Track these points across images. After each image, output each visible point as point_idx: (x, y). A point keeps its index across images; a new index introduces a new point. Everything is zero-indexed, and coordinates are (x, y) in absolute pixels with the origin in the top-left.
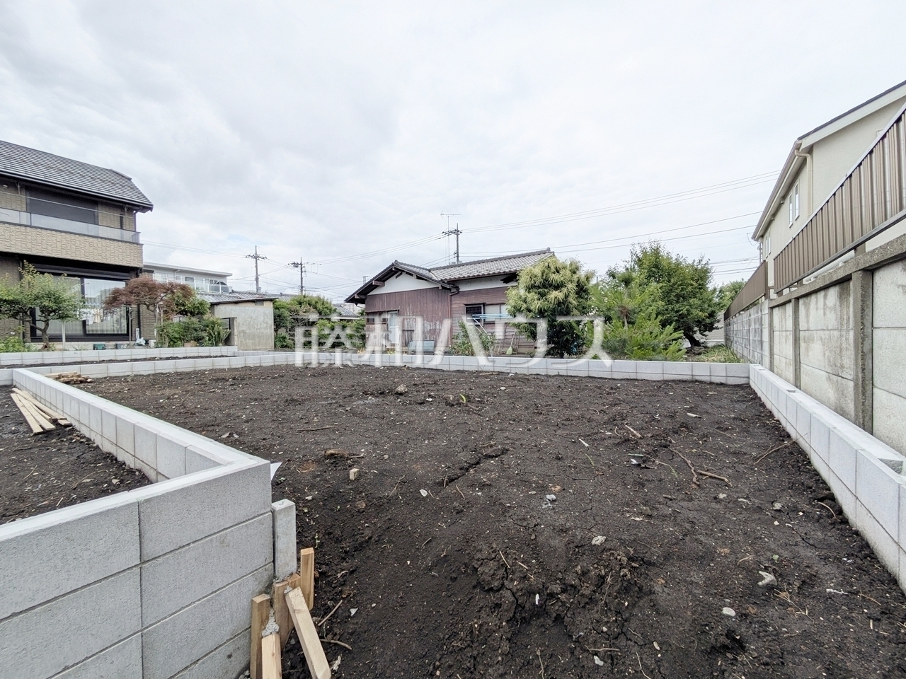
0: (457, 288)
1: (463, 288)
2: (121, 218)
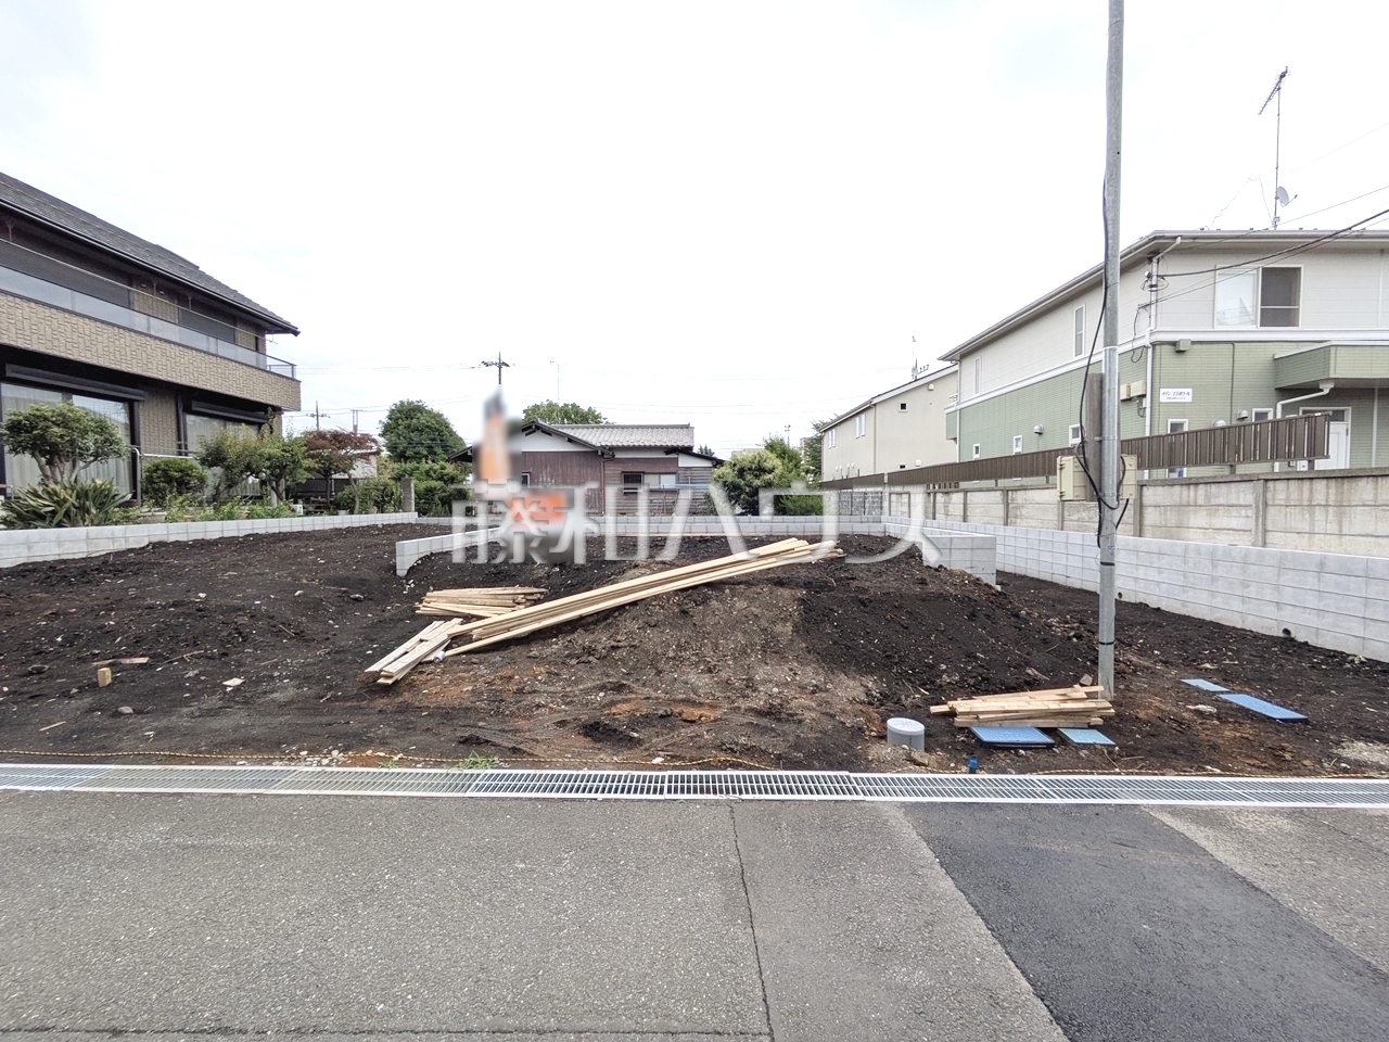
0: (614, 456)
1: (618, 456)
2: (256, 338)
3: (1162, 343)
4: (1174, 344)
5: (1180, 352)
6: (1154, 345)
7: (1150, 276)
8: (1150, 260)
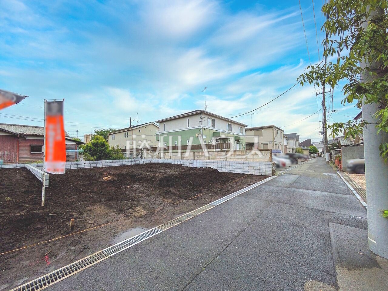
1: (28, 138)
3: (203, 128)
4: (204, 128)
5: (205, 130)
6: (202, 128)
7: (201, 117)
8: (201, 114)
